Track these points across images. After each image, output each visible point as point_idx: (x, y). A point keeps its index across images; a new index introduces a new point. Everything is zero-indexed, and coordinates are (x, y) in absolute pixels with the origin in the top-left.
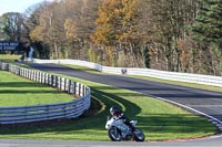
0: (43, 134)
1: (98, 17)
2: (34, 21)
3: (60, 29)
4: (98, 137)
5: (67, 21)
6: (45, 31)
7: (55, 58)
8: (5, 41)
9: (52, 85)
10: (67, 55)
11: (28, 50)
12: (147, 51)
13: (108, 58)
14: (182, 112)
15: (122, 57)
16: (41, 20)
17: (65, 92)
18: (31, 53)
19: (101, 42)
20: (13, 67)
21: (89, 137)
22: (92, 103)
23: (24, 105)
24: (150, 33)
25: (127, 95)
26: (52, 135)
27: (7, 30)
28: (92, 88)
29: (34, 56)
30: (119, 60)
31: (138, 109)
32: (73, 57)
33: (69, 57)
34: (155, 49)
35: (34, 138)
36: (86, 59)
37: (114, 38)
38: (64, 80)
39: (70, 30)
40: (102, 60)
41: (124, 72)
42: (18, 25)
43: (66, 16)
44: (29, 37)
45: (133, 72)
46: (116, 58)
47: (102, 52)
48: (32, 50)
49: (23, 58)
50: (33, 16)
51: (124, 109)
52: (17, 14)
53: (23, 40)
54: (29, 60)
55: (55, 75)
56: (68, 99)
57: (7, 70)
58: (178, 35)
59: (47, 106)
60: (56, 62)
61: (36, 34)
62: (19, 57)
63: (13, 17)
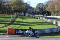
3: (54, 8)
5: (56, 6)
6: (50, 8)
8: (39, 11)
9: (52, 23)
11: (45, 13)
16: (49, 5)
17: (55, 25)
18: (46, 14)
20: (41, 18)
26: (52, 37)
27: (39, 8)
29: (47, 15)
32: (57, 15)
35: (47, 37)
38: (55, 22)
39: (57, 8)
43: (55, 4)
44: (45, 10)
48: (46, 13)
49: (44, 16)
50: (46, 4)
52: (42, 4)
53: (44, 11)
54: (45, 16)
55: (53, 20)
56: (56, 27)
57: (39, 19)
59: (51, 29)
60: (53, 17)
61: (47, 9)
63: (41, 5)
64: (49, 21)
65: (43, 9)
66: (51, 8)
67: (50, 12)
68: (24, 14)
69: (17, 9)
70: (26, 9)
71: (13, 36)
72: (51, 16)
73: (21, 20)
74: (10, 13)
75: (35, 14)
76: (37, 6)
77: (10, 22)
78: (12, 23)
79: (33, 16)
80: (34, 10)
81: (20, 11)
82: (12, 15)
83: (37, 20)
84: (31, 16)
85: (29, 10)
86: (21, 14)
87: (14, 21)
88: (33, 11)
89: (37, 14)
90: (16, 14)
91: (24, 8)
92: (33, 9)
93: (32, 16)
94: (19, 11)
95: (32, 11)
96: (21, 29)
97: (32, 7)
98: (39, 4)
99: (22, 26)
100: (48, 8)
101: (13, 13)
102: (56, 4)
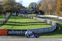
0: (43, 36)
1: (57, 3)
2: (40, 5)
3: (47, 7)
4: (58, 37)
5: (49, 4)
6: (43, 7)
7: (46, 15)
8: (32, 11)
10: (49, 14)
11: (38, 13)
17: (49, 24)
18: (39, 14)
19: (59, 10)
20: (34, 18)
21: (56, 37)
22: (56, 27)
23: (38, 28)
28: (56, 23)
29: (40, 15)
32: (51, 14)
36: (55, 15)
38: (48, 21)
39: (50, 7)
40: (59, 15)
42: (35, 6)
47: (59, 13)
48: (39, 13)
49: (37, 15)
50: (39, 3)
53: (37, 10)
54: (39, 16)
55: (46, 19)
59: (44, 28)
60: (46, 16)
62: (36, 15)
63: (34, 4)
64: (43, 20)
67: (44, 12)
68: (17, 14)
69: (9, 9)
70: (19, 9)
71: (6, 37)
72: (44, 15)
73: (13, 20)
74: (2, 13)
75: (28, 14)
76: (30, 5)
77: (2, 23)
78: (4, 23)
79: (26, 16)
81: (13, 11)
82: (4, 15)
83: (30, 19)
84: (24, 16)
85: (22, 9)
86: (13, 14)
87: (6, 22)
88: (26, 11)
89: (30, 14)
90: (8, 14)
91: (16, 8)
92: (26, 8)
94: (11, 11)
95: (24, 11)
96: (13, 30)
98: (32, 3)
99: (15, 26)
100: (41, 7)
101: (5, 13)
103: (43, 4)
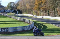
1: (35, 3)
2: (18, 4)
3: (25, 6)
5: (27, 4)
6: (21, 7)
7: (24, 14)
8: (10, 10)
9: (23, 21)
10: (27, 13)
11: (17, 12)
12: (49, 12)
13: (38, 14)
14: (59, 28)
15: (42, 13)
16: (20, 4)
17: (27, 23)
20: (12, 17)
23: (16, 27)
24: (49, 7)
25: (43, 23)
26: (24, 34)
27: (11, 7)
29: (18, 14)
30: (41, 14)
31: (47, 27)
33: (28, 14)
34: (51, 11)
37: (40, 8)
39: (28, 6)
41: (43, 17)
44: (17, 9)
45: (45, 17)
46: (40, 14)
47: (36, 12)
48: (18, 12)
49: (15, 14)
51: (43, 27)
54: (17, 15)
55: (24, 18)
56: (28, 25)
58: (57, 7)
59: (22, 27)
61: (19, 8)
62: (14, 14)
63: (12, 3)
64: (21, 19)
65: (14, 7)
66: (23, 6)
67: (22, 11)
75: (7, 13)
76: (8, 5)
80: (6, 9)
83: (8, 18)
85: (1, 9)
89: (9, 13)
93: (4, 15)
95: (3, 10)
97: (3, 6)
98: (10, 3)
100: (19, 6)
102: (27, 2)
103: (21, 4)
